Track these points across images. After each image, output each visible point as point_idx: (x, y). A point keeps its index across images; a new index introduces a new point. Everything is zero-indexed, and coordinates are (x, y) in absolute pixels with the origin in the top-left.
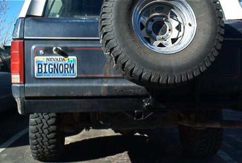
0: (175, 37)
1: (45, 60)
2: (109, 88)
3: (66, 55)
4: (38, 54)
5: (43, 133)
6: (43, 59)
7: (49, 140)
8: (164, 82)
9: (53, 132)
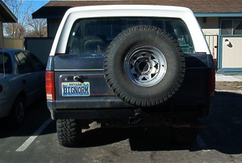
0: (154, 73)
1: (69, 85)
2: (111, 103)
3: (82, 82)
4: (64, 81)
5: (67, 128)
6: (67, 84)
7: (71, 132)
8: (144, 105)
9: (74, 127)
